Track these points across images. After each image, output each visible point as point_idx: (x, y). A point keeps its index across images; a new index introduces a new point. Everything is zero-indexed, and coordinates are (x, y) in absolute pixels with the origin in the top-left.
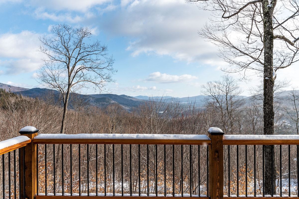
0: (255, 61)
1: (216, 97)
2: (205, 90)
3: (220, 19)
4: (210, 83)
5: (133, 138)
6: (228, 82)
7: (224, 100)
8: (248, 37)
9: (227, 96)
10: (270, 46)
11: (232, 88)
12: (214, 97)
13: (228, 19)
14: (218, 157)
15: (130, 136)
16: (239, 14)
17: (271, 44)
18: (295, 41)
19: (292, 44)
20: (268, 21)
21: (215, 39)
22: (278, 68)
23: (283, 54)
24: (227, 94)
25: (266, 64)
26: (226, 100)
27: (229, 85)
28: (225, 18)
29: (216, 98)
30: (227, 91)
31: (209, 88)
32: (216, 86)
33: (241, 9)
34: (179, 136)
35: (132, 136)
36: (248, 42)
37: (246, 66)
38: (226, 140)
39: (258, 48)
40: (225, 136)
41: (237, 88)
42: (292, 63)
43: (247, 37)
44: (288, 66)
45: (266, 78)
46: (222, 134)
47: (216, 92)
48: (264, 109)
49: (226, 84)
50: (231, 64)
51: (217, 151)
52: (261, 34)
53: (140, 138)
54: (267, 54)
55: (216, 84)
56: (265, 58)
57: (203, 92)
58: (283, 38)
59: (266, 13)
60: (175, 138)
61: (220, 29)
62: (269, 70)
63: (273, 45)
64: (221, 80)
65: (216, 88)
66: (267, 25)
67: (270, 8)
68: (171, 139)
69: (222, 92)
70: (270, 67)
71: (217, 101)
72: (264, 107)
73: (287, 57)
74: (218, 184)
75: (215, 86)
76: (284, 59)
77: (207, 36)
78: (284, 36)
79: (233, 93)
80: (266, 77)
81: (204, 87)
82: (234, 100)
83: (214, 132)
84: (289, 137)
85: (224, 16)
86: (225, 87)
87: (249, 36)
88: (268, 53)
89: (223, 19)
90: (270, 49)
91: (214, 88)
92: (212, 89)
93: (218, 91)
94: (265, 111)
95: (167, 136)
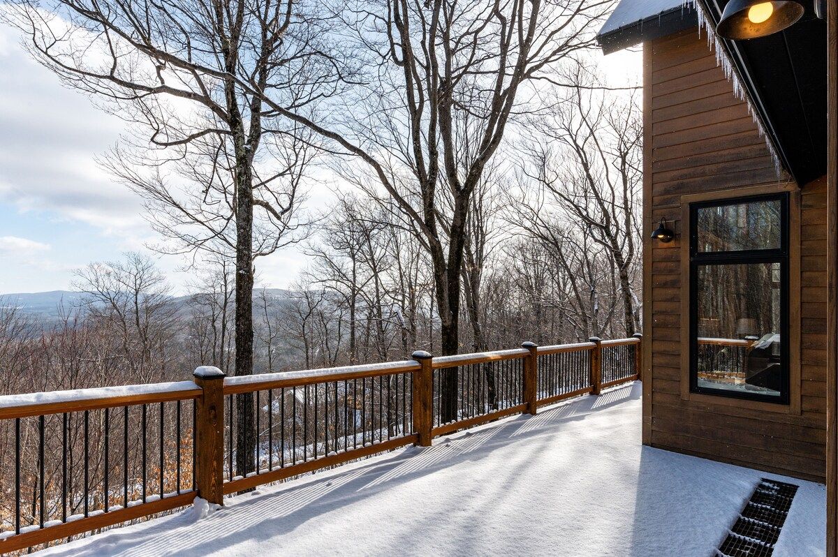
0: (216, 237)
1: (112, 297)
2: (84, 281)
3: (145, 142)
4: (96, 267)
5: (27, 402)
6: (140, 266)
7: (131, 305)
8: (206, 192)
9: (136, 295)
10: (248, 216)
11: (147, 280)
12: (106, 297)
13: (163, 147)
14: (215, 417)
15: (17, 399)
16: (188, 144)
17: (249, 213)
18: (282, 213)
19: (279, 218)
20: (245, 173)
21: (135, 181)
22: (257, 255)
23: (264, 231)
24: (137, 293)
25: (241, 247)
26: (136, 303)
27: (141, 273)
28: (157, 143)
29: (110, 299)
30: (138, 286)
31: (93, 278)
32: (112, 273)
33: (193, 137)
34: (140, 388)
35: (25, 400)
36: (204, 201)
37: (198, 244)
38: (227, 387)
39: (221, 213)
40: (226, 380)
41: (160, 279)
42: (276, 247)
43: (203, 192)
44: (272, 252)
45: (241, 272)
46: (222, 377)
47: (112, 285)
48: (237, 325)
49: (135, 272)
50: (166, 237)
51: (213, 408)
52: (225, 189)
53: (47, 400)
54: (242, 231)
55: (110, 269)
56: (239, 236)
57: (78, 286)
58: (267, 206)
59: (242, 158)
60: (132, 393)
61: (145, 161)
62: (245, 258)
63: (252, 215)
64: (124, 262)
65: (112, 278)
66: (242, 179)
67: (247, 151)
68: (122, 395)
69: (125, 286)
70: (247, 253)
71: (114, 305)
72: (236, 322)
73: (268, 237)
74: (215, 463)
75: (109, 274)
76: (264, 240)
77: (116, 171)
78: (267, 203)
79: (151, 291)
80: (241, 270)
81: (81, 274)
82: (152, 303)
83: (208, 374)
84: (317, 372)
85: (156, 139)
86: (132, 277)
87: (207, 190)
88: (244, 229)
89: (154, 145)
90: (248, 222)
91: (106, 277)
92: (100, 280)
93: (115, 284)
94: (239, 330)
95: (114, 391)
